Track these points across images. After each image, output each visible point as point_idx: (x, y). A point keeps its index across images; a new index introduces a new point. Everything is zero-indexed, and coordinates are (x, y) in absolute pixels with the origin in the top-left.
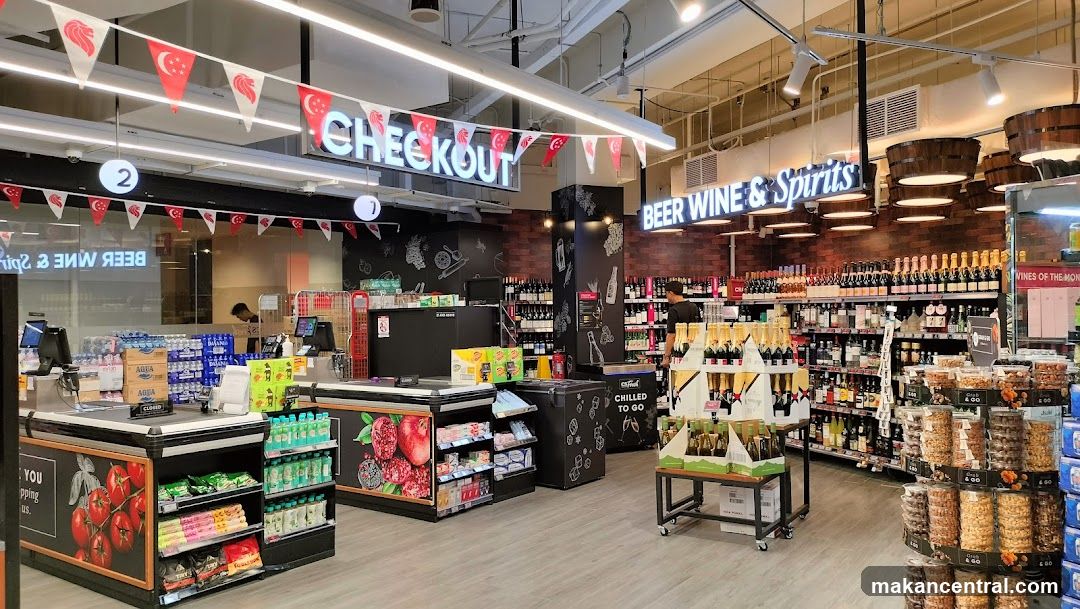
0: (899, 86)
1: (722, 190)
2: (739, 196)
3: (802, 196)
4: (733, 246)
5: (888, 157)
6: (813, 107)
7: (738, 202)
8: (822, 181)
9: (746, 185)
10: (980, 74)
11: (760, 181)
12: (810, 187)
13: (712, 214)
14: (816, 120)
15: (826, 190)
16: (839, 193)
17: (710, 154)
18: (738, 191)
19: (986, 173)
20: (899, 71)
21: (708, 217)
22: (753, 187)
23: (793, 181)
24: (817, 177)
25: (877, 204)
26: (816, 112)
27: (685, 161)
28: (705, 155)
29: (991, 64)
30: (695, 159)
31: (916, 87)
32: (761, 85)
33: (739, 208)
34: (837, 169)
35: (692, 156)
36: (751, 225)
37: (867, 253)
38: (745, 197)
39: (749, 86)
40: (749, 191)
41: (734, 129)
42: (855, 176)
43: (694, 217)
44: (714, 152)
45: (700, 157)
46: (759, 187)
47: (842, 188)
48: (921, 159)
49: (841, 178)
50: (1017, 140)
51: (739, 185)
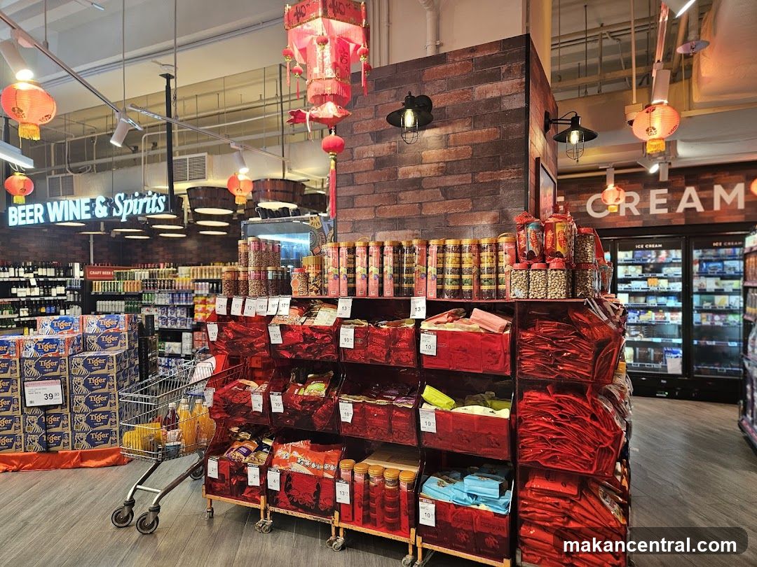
0: (198, 151)
1: (75, 202)
2: (88, 208)
3: (132, 213)
4: (92, 241)
5: (188, 193)
6: (142, 155)
7: (87, 212)
8: (145, 205)
9: (93, 201)
10: (235, 154)
11: (103, 200)
12: (138, 208)
13: (66, 219)
14: (145, 163)
15: (148, 211)
16: (155, 214)
17: (67, 175)
18: (87, 204)
19: (245, 210)
20: (198, 142)
21: (64, 221)
22: (98, 203)
23: (126, 202)
24: (142, 201)
25: (186, 222)
26: (145, 158)
27: (48, 178)
28: (64, 175)
29: (240, 149)
30: (57, 176)
31: (205, 154)
32: (109, 132)
33: (88, 216)
34: (155, 197)
35: (55, 174)
36: (102, 228)
37: (185, 251)
38: (93, 209)
39: (100, 132)
40: (95, 205)
41: (88, 160)
42: (166, 203)
43: (52, 220)
44: (71, 174)
45: (61, 176)
46: (103, 204)
47: (158, 211)
48: (207, 198)
49: (157, 204)
50: (256, 194)
51: (88, 200)
